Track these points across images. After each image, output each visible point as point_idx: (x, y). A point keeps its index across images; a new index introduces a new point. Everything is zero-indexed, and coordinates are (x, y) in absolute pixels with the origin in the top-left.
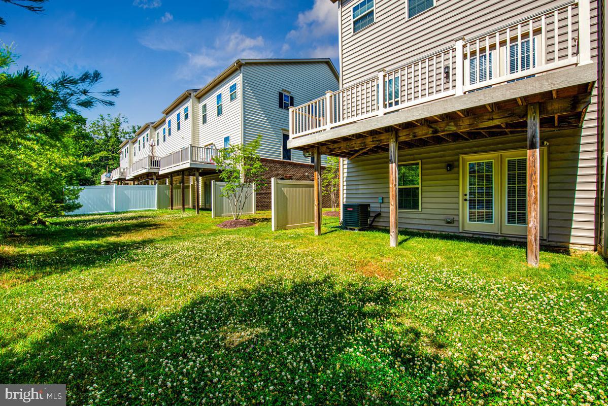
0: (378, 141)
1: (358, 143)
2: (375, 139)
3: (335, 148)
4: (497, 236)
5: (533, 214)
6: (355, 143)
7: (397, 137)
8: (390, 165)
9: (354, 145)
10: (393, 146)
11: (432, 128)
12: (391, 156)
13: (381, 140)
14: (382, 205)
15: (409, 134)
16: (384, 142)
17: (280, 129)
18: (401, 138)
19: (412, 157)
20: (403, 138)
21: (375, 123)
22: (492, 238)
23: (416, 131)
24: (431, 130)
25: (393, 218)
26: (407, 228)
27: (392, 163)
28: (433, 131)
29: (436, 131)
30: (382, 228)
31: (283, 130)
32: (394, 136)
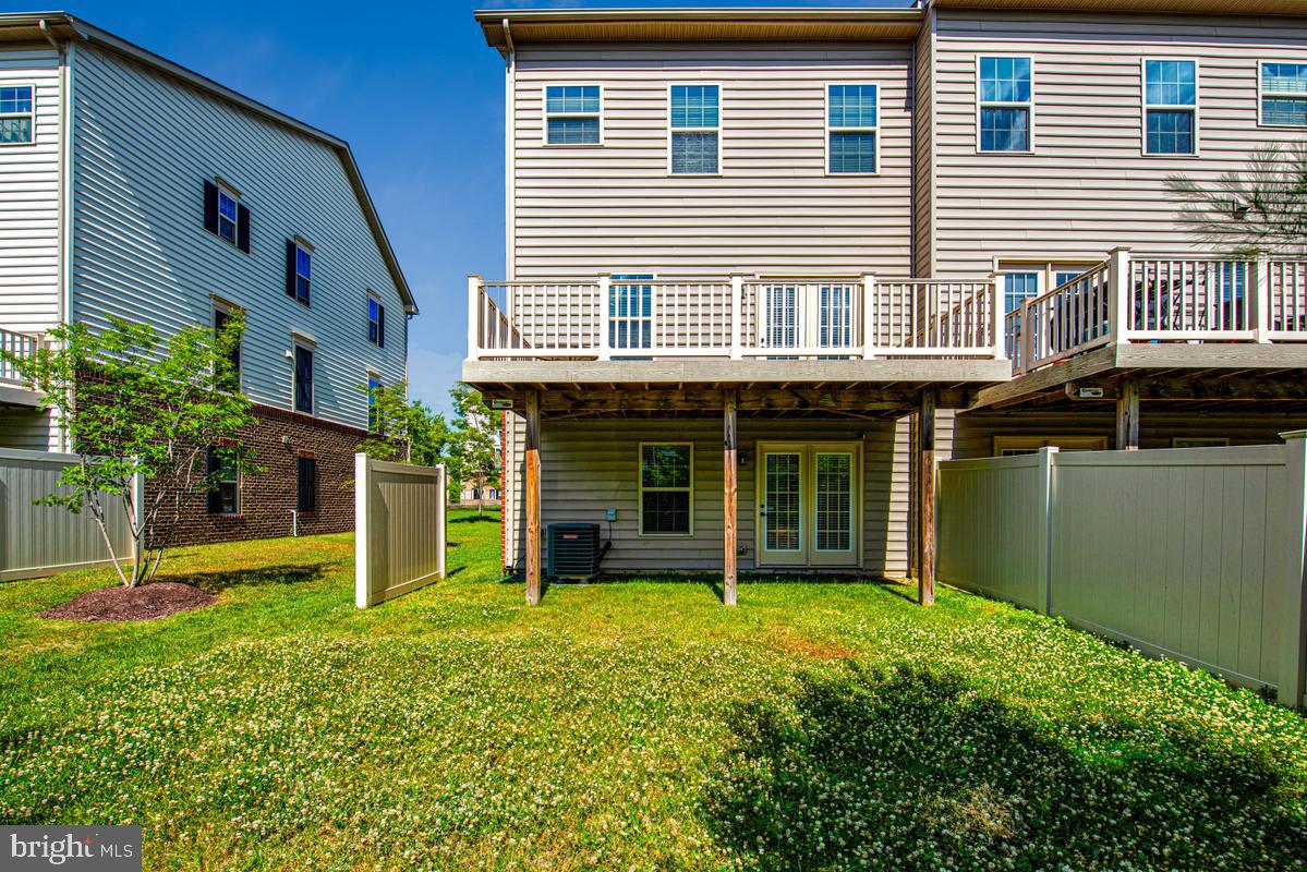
0: (697, 401)
1: (652, 398)
2: (689, 398)
3: (590, 401)
4: (806, 569)
5: (929, 536)
6: (644, 398)
7: (739, 401)
8: (726, 452)
9: (641, 401)
10: (730, 418)
11: (799, 397)
12: (729, 436)
13: (704, 401)
14: (614, 526)
15: (759, 401)
16: (711, 407)
17: (207, 293)
18: (744, 404)
19: (676, 433)
20: (746, 406)
21: (727, 371)
22: (799, 572)
23: (773, 396)
24: (796, 401)
25: (731, 552)
26: (671, 569)
27: (730, 449)
28: (800, 402)
29: (804, 403)
30: (648, 572)
31: (217, 298)
32: (733, 399)
